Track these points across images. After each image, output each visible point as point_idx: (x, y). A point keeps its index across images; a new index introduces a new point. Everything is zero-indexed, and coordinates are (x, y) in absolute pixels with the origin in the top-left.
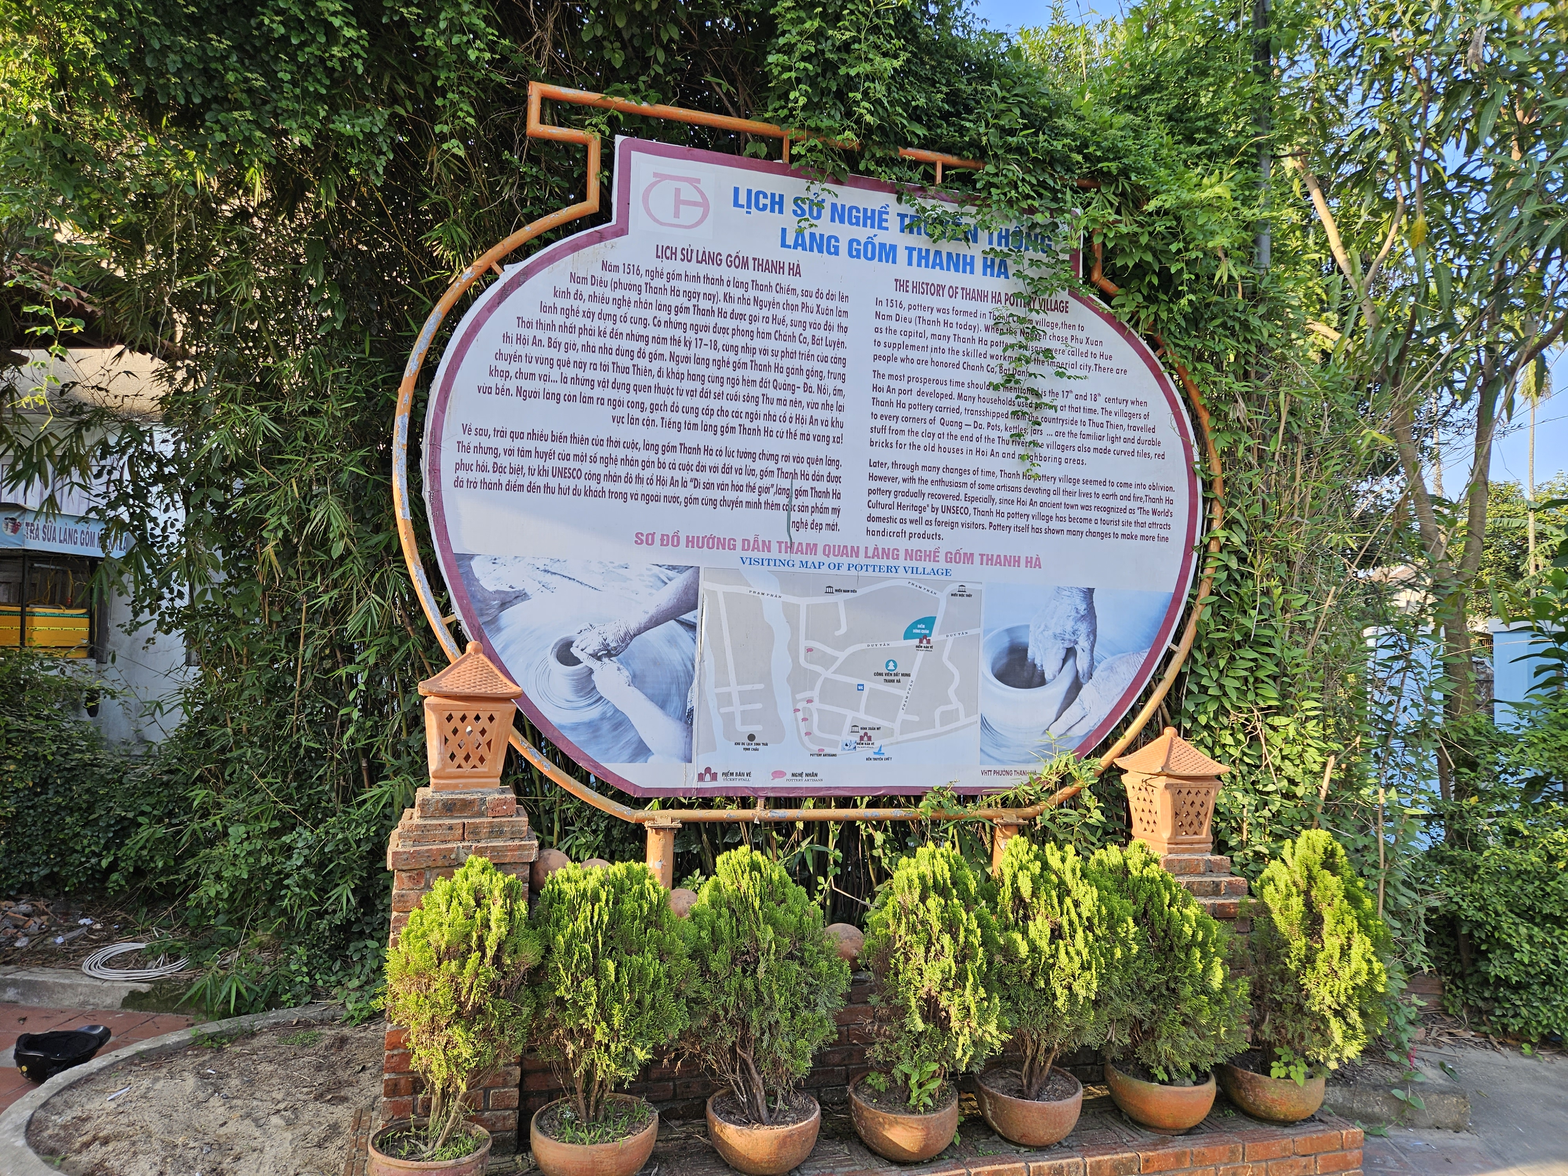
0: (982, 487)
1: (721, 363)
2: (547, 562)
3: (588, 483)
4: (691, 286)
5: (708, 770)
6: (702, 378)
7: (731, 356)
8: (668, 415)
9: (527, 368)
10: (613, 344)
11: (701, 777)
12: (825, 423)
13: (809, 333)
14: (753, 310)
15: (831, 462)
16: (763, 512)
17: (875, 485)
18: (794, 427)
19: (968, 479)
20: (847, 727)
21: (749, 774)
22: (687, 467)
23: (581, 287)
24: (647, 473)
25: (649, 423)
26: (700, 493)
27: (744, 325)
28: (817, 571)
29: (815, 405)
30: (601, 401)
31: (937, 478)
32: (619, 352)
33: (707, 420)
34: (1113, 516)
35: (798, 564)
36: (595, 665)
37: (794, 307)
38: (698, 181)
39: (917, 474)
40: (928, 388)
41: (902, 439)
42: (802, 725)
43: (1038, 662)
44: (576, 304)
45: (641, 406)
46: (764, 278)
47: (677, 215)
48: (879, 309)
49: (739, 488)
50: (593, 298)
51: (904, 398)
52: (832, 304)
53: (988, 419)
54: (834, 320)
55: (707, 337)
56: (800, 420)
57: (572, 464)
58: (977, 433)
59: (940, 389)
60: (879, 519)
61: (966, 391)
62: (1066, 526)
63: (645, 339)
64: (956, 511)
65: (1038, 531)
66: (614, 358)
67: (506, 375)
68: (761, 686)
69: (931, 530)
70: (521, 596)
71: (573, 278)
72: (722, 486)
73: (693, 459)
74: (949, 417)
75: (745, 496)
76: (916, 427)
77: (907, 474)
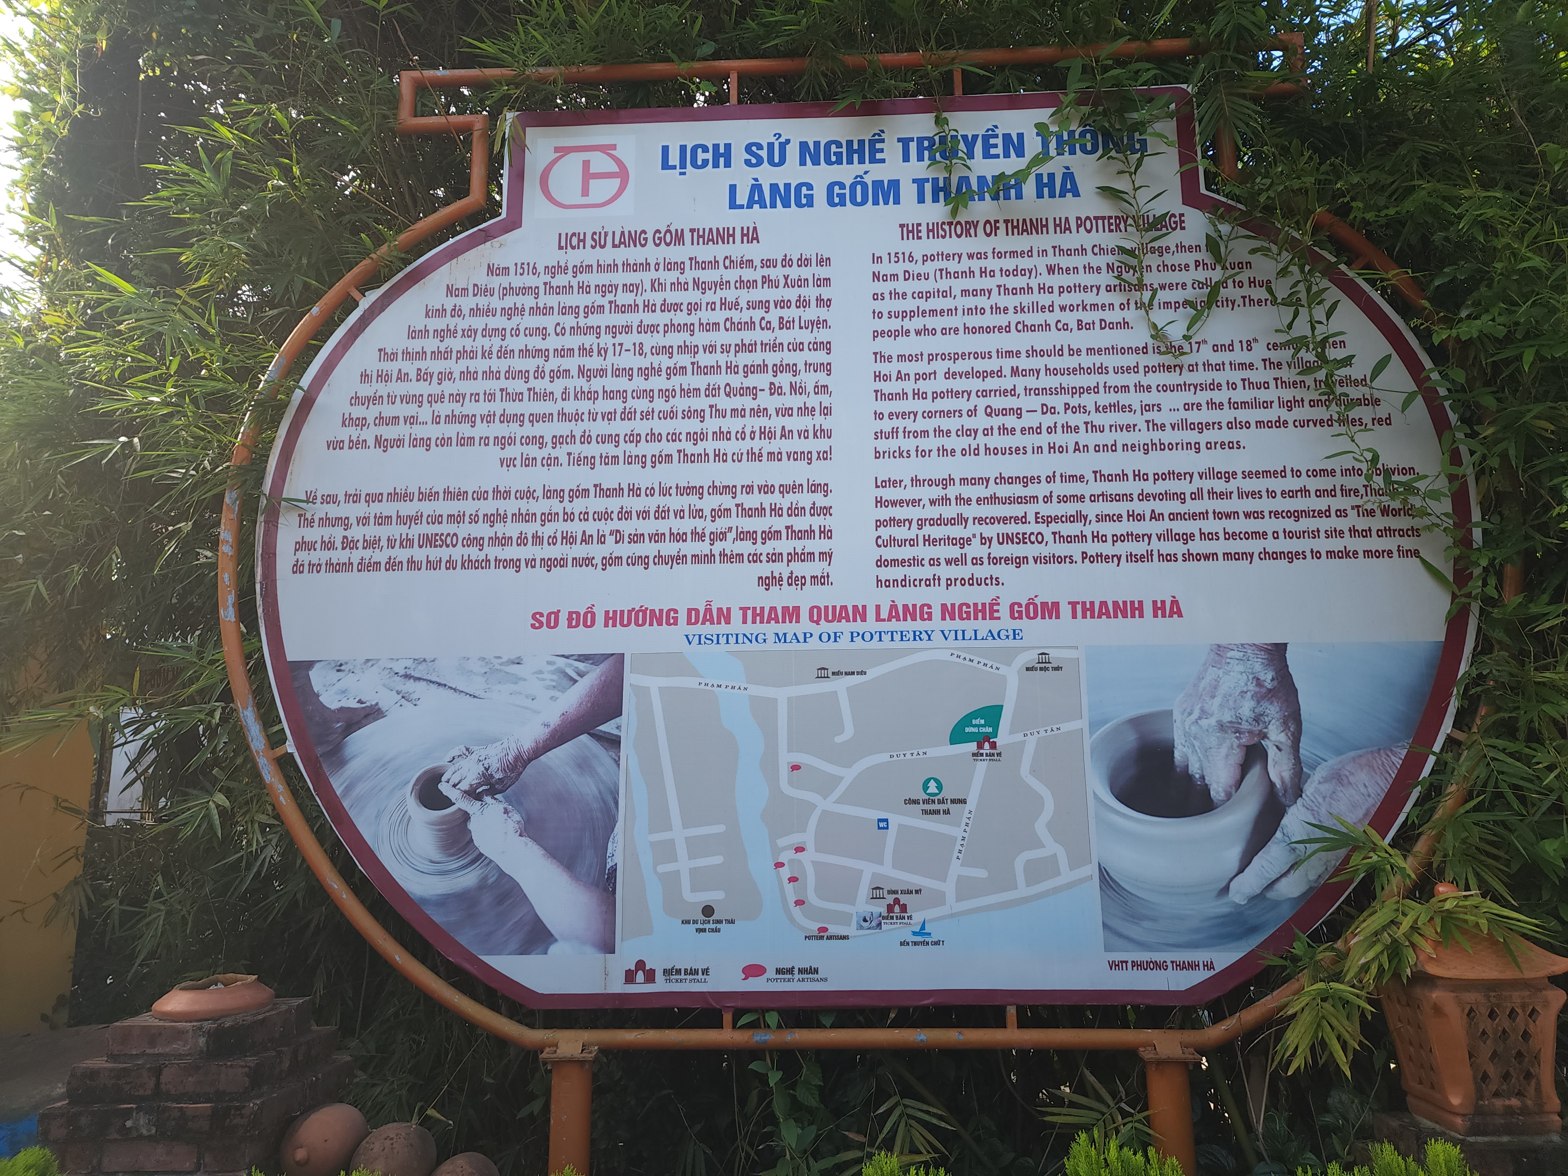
0: (1064, 499)
1: (647, 373)
2: (409, 663)
3: (467, 551)
4: (604, 279)
5: (640, 965)
6: (622, 395)
7: (665, 361)
8: (577, 449)
9: (388, 411)
10: (502, 365)
11: (630, 977)
12: (803, 434)
13: (774, 315)
14: (693, 296)
15: (814, 488)
16: (718, 567)
17: (885, 513)
18: (757, 444)
19: (1040, 490)
20: (864, 891)
21: (706, 971)
22: (605, 516)
23: (460, 301)
24: (548, 530)
25: (551, 462)
26: (625, 550)
27: (681, 318)
28: (802, 646)
29: (787, 412)
30: (486, 441)
31: (987, 493)
32: (510, 375)
33: (632, 449)
34: (1305, 524)
35: (771, 638)
36: (472, 807)
37: (751, 284)
38: (614, 147)
39: (952, 492)
40: (962, 366)
41: (924, 443)
42: (789, 888)
43: (1194, 769)
44: (452, 322)
45: (539, 441)
46: (706, 252)
47: (585, 192)
48: (877, 268)
49: (680, 537)
50: (475, 312)
51: (924, 386)
52: (806, 273)
53: (1067, 398)
54: (810, 292)
55: (628, 340)
56: (766, 434)
57: (446, 528)
58: (1048, 420)
59: (981, 365)
60: (895, 562)
61: (1024, 363)
62: (1220, 547)
63: (543, 353)
64: (1023, 539)
65: (1170, 558)
66: (503, 383)
67: (361, 423)
68: (720, 828)
69: (981, 572)
70: (372, 713)
71: (450, 291)
72: (657, 537)
73: (613, 504)
74: (998, 403)
75: (690, 548)
76: (945, 423)
77: (936, 492)
